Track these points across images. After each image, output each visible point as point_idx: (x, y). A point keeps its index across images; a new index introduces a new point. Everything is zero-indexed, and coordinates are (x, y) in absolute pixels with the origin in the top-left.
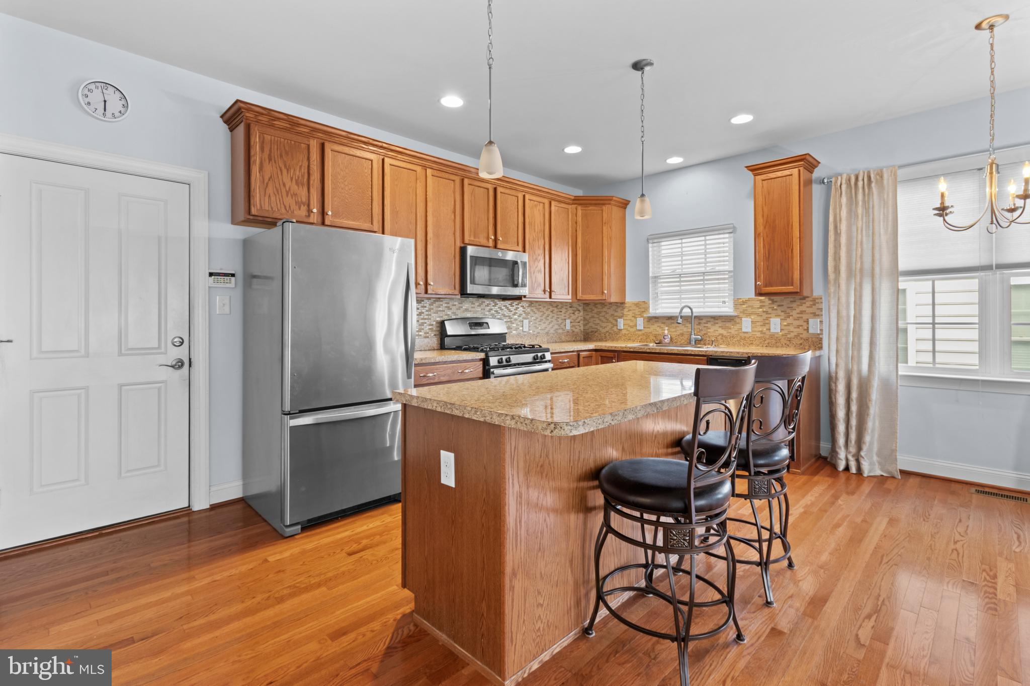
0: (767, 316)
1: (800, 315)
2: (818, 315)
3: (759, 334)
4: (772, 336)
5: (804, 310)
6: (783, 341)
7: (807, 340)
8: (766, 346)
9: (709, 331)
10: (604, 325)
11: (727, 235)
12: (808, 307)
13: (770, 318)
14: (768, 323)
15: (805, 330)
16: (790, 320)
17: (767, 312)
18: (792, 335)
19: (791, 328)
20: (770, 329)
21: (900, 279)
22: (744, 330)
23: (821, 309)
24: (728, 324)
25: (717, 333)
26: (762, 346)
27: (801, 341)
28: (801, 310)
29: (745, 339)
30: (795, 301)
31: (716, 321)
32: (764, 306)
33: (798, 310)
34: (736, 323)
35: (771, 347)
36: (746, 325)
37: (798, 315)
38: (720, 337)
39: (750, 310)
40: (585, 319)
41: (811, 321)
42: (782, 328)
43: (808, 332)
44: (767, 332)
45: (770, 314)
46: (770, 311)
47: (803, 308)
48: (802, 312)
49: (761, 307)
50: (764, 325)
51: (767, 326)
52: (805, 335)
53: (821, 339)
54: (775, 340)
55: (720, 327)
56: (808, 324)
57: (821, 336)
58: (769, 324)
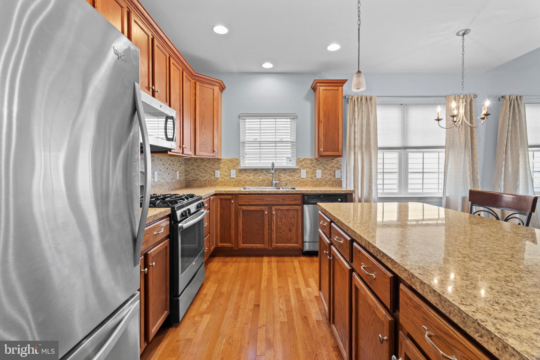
0: (314, 169)
1: (331, 168)
2: (340, 168)
3: (310, 179)
4: (317, 180)
5: (333, 165)
6: (323, 183)
7: (335, 181)
8: (314, 186)
9: (281, 178)
10: (203, 175)
11: (289, 120)
12: (335, 164)
13: (316, 170)
14: (315, 173)
15: (333, 176)
16: (325, 171)
17: (314, 167)
18: (327, 179)
19: (327, 175)
20: (316, 176)
21: (378, 151)
22: (302, 177)
23: (341, 165)
24: (293, 174)
25: (286, 179)
26: (313, 186)
27: (332, 183)
28: (331, 165)
29: (303, 183)
30: (329, 161)
31: (286, 172)
32: (313, 163)
33: (330, 166)
34: (297, 173)
35: (317, 186)
36: (303, 174)
37: (330, 168)
38: (289, 181)
39: (305, 165)
40: (186, 171)
41: (336, 171)
42: (322, 175)
43: (335, 177)
44: (314, 178)
45: (316, 167)
46: (316, 166)
47: (332, 164)
48: (332, 167)
49: (311, 163)
50: (313, 174)
51: (314, 174)
52: (333, 179)
53: (341, 181)
54: (319, 183)
55: (288, 175)
56: (335, 173)
57: (341, 180)
58: (316, 173)
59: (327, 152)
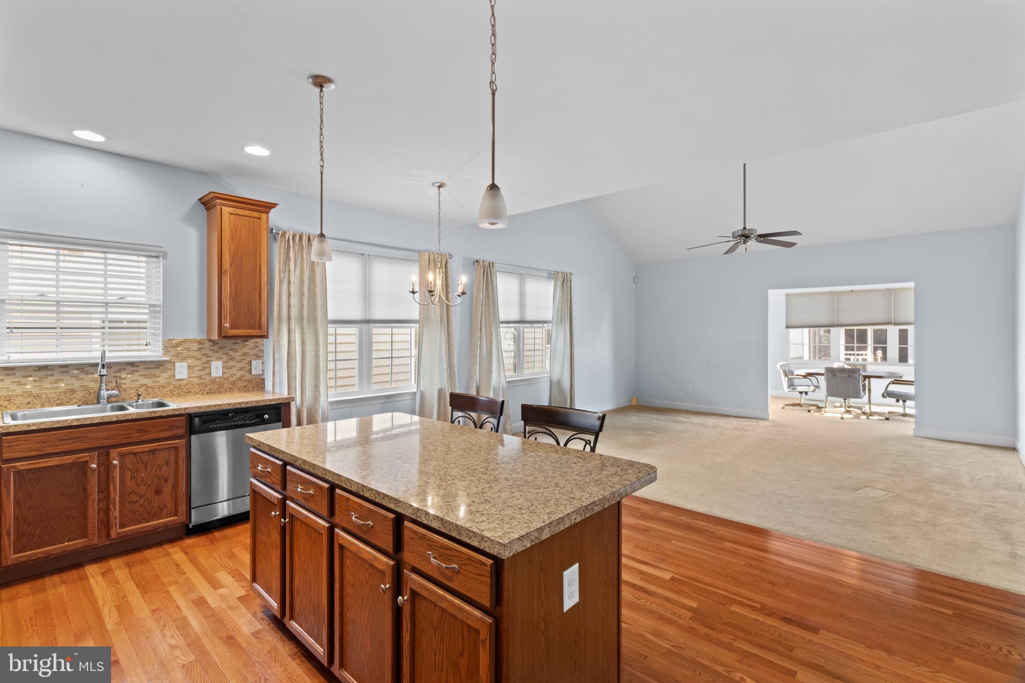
0: (207, 359)
1: (244, 357)
2: (260, 357)
3: (196, 380)
4: (214, 381)
5: (247, 351)
6: (227, 385)
7: (251, 381)
8: (207, 393)
9: (123, 381)
11: (144, 259)
12: (250, 349)
13: (211, 361)
14: (208, 367)
15: (247, 372)
16: (231, 363)
17: (207, 355)
18: (235, 378)
19: (234, 371)
20: (210, 374)
21: (329, 326)
22: (178, 377)
23: (262, 351)
24: (154, 372)
25: (137, 384)
26: (203, 394)
27: (245, 384)
28: (244, 352)
29: (181, 389)
30: (238, 343)
31: (136, 369)
32: (204, 348)
33: (241, 352)
34: (167, 370)
35: (212, 393)
36: (181, 371)
37: (241, 358)
38: (144, 388)
39: (186, 353)
41: (254, 363)
42: (224, 372)
43: (251, 374)
44: (207, 377)
45: (211, 356)
46: (210, 353)
47: (246, 350)
48: (245, 354)
49: (200, 349)
50: (204, 369)
51: (207, 371)
52: (248, 377)
53: (264, 380)
54: (217, 388)
55: (141, 375)
56: (251, 365)
57: (262, 377)
58: (210, 367)
59: (238, 329)
